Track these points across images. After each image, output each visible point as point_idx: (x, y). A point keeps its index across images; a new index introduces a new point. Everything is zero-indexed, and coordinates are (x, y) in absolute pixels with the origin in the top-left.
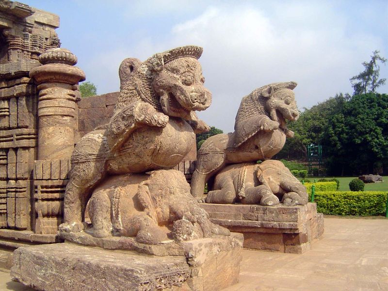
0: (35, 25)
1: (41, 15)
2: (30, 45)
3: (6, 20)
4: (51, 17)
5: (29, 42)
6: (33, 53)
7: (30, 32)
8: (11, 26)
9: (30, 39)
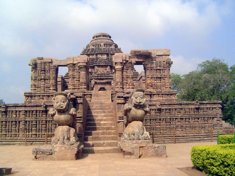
0: (157, 56)
1: (160, 51)
2: (155, 67)
3: (142, 58)
4: (165, 51)
5: (154, 65)
6: (157, 70)
7: (155, 60)
8: (145, 60)
9: (155, 63)
